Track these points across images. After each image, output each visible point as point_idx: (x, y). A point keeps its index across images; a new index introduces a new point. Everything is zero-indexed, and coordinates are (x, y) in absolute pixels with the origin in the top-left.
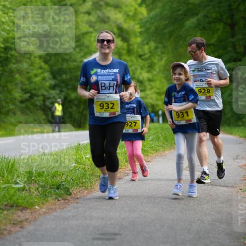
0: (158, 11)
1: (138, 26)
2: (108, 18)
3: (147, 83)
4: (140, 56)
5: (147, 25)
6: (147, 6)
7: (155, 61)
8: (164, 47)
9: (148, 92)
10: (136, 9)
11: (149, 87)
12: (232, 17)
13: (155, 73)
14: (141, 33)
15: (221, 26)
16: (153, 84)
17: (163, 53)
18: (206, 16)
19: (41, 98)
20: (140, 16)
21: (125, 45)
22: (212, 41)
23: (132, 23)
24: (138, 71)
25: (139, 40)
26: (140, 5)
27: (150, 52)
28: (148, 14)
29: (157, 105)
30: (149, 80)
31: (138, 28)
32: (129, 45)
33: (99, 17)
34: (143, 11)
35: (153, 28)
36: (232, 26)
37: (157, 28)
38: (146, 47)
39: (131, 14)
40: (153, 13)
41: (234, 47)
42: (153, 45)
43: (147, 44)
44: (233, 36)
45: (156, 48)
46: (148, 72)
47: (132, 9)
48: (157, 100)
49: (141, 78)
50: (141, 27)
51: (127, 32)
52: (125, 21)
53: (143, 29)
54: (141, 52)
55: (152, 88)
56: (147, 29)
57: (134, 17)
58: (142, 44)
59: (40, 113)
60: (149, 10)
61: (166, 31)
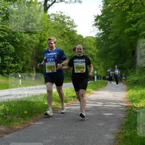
0: (101, 50)
1: (95, 54)
2: (88, 52)
3: (98, 69)
4: (96, 62)
5: (98, 54)
6: (98, 49)
7: (100, 63)
8: (103, 60)
9: (98, 72)
10: (95, 50)
11: (98, 70)
12: (121, 52)
13: (100, 66)
14: (96, 56)
15: (118, 54)
16: (100, 69)
17: (102, 61)
18: (114, 52)
19: (70, 73)
20: (96, 52)
21: (92, 59)
22: (115, 58)
23: (94, 53)
24: (96, 66)
25: (96, 58)
26: (96, 49)
27: (99, 61)
28: (98, 51)
29: (101, 75)
30: (99, 68)
31: (95, 55)
32: (93, 59)
33: (85, 52)
34: (97, 50)
35: (100, 54)
36: (121, 54)
37: (101, 55)
38: (98, 60)
39: (94, 51)
40: (100, 51)
41: (121, 60)
42: (100, 59)
43: (98, 59)
44: (121, 57)
45: (101, 60)
46: (98, 66)
47: (94, 50)
48: (101, 74)
49: (96, 68)
50: (96, 54)
51: (93, 56)
52: (92, 53)
53: (97, 55)
54: (96, 61)
55: (99, 70)
56: (98, 55)
57: (95, 52)
58: (97, 59)
59: (69, 77)
60: (99, 50)
61: (103, 55)
